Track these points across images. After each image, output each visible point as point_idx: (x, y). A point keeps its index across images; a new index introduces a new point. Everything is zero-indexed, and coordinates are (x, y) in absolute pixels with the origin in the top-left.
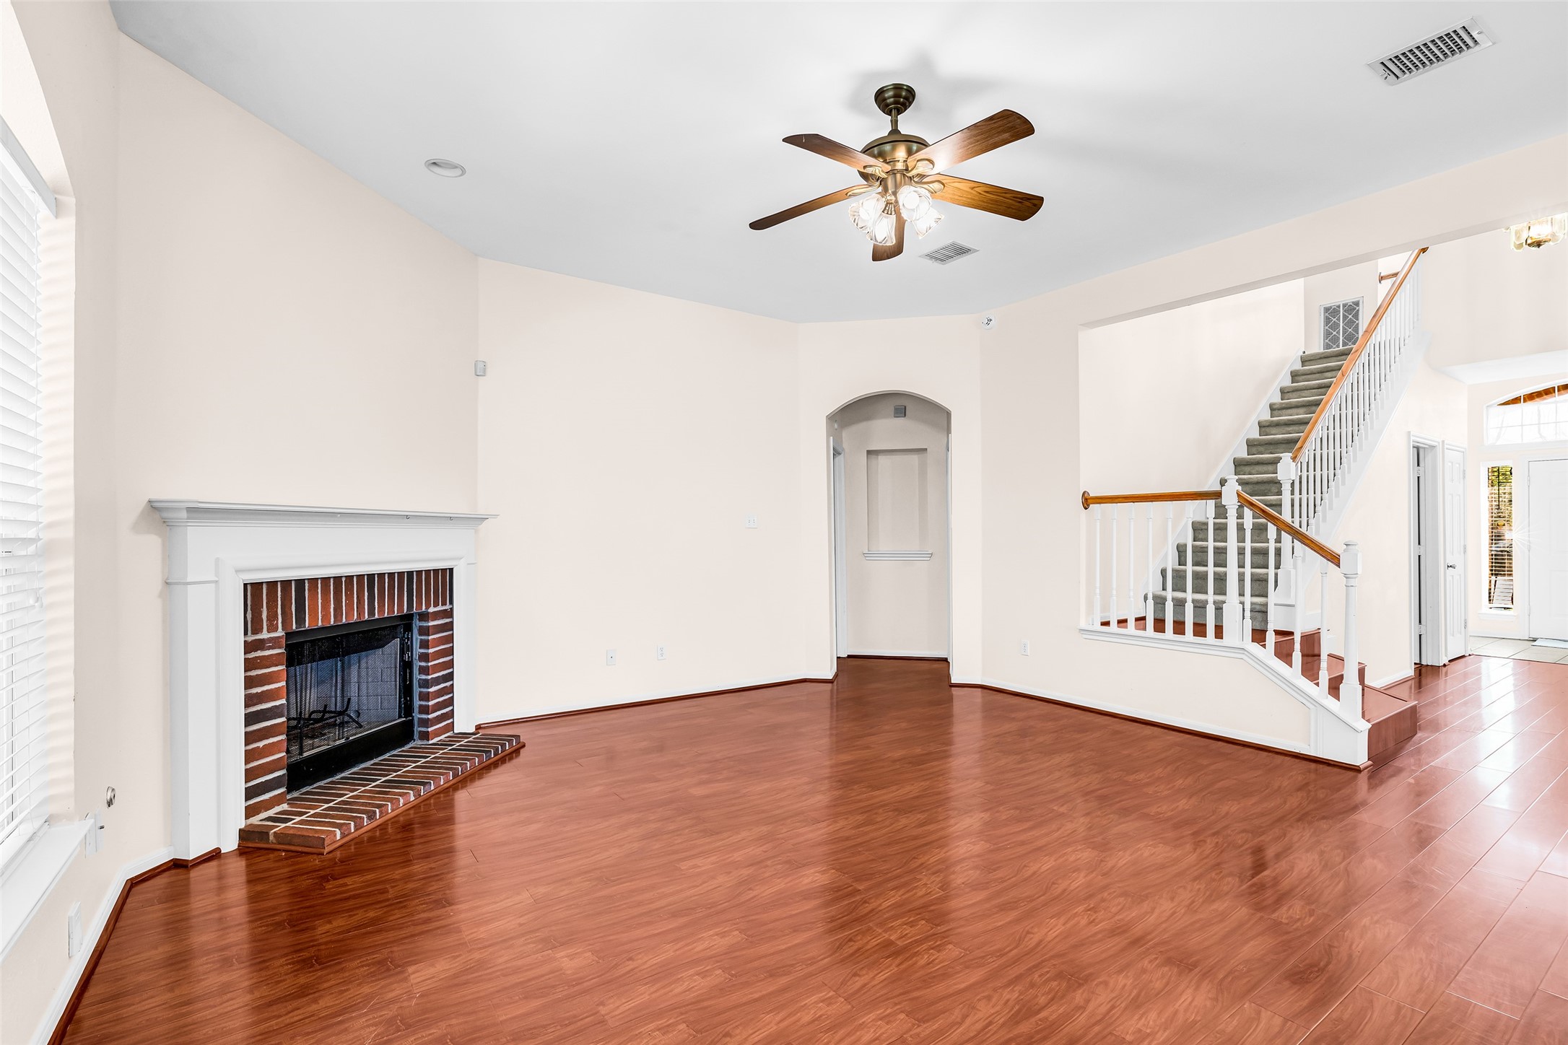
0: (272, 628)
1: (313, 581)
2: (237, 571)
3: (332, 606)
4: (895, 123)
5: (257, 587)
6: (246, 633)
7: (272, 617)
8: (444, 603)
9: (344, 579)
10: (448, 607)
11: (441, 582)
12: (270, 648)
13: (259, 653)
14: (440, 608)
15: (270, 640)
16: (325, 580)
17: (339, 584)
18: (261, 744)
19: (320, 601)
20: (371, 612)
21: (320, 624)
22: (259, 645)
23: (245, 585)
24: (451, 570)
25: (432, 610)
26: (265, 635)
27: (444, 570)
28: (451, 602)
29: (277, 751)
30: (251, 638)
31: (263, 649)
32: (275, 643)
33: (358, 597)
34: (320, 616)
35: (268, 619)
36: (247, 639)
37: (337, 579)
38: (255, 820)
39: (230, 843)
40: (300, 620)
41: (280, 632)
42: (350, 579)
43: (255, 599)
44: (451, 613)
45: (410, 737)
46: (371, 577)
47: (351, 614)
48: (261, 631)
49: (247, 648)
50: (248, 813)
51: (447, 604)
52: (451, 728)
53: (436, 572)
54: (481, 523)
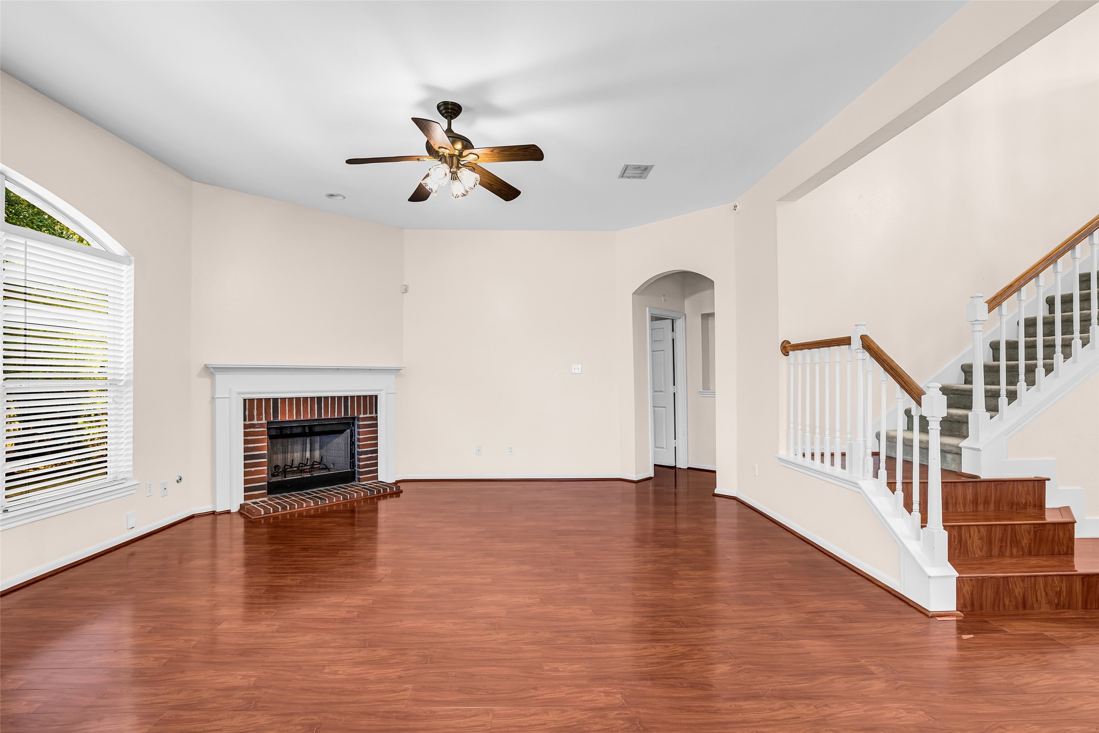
0: (259, 419)
1: (283, 400)
2: (239, 393)
3: (295, 411)
5: (252, 401)
6: (245, 420)
7: (260, 414)
8: (370, 413)
9: (302, 399)
10: (374, 415)
11: (370, 402)
12: (258, 428)
13: (252, 430)
14: (368, 415)
15: (258, 424)
16: (291, 399)
17: (299, 401)
18: (253, 469)
19: (287, 408)
20: (319, 414)
21: (287, 419)
22: (253, 426)
23: (245, 400)
24: (376, 396)
25: (362, 416)
26: (255, 422)
27: (371, 397)
28: (376, 413)
29: (263, 472)
30: (247, 422)
31: (254, 428)
32: (261, 426)
33: (311, 408)
34: (287, 416)
35: (257, 415)
36: (245, 423)
37: (298, 399)
38: (248, 502)
39: (235, 509)
40: (276, 417)
41: (264, 421)
42: (306, 399)
43: (250, 406)
44: (376, 419)
45: (353, 479)
46: (319, 399)
47: (307, 415)
48: (253, 420)
49: (246, 427)
50: (246, 498)
51: (373, 414)
52: (376, 478)
53: (365, 397)
54: (398, 371)
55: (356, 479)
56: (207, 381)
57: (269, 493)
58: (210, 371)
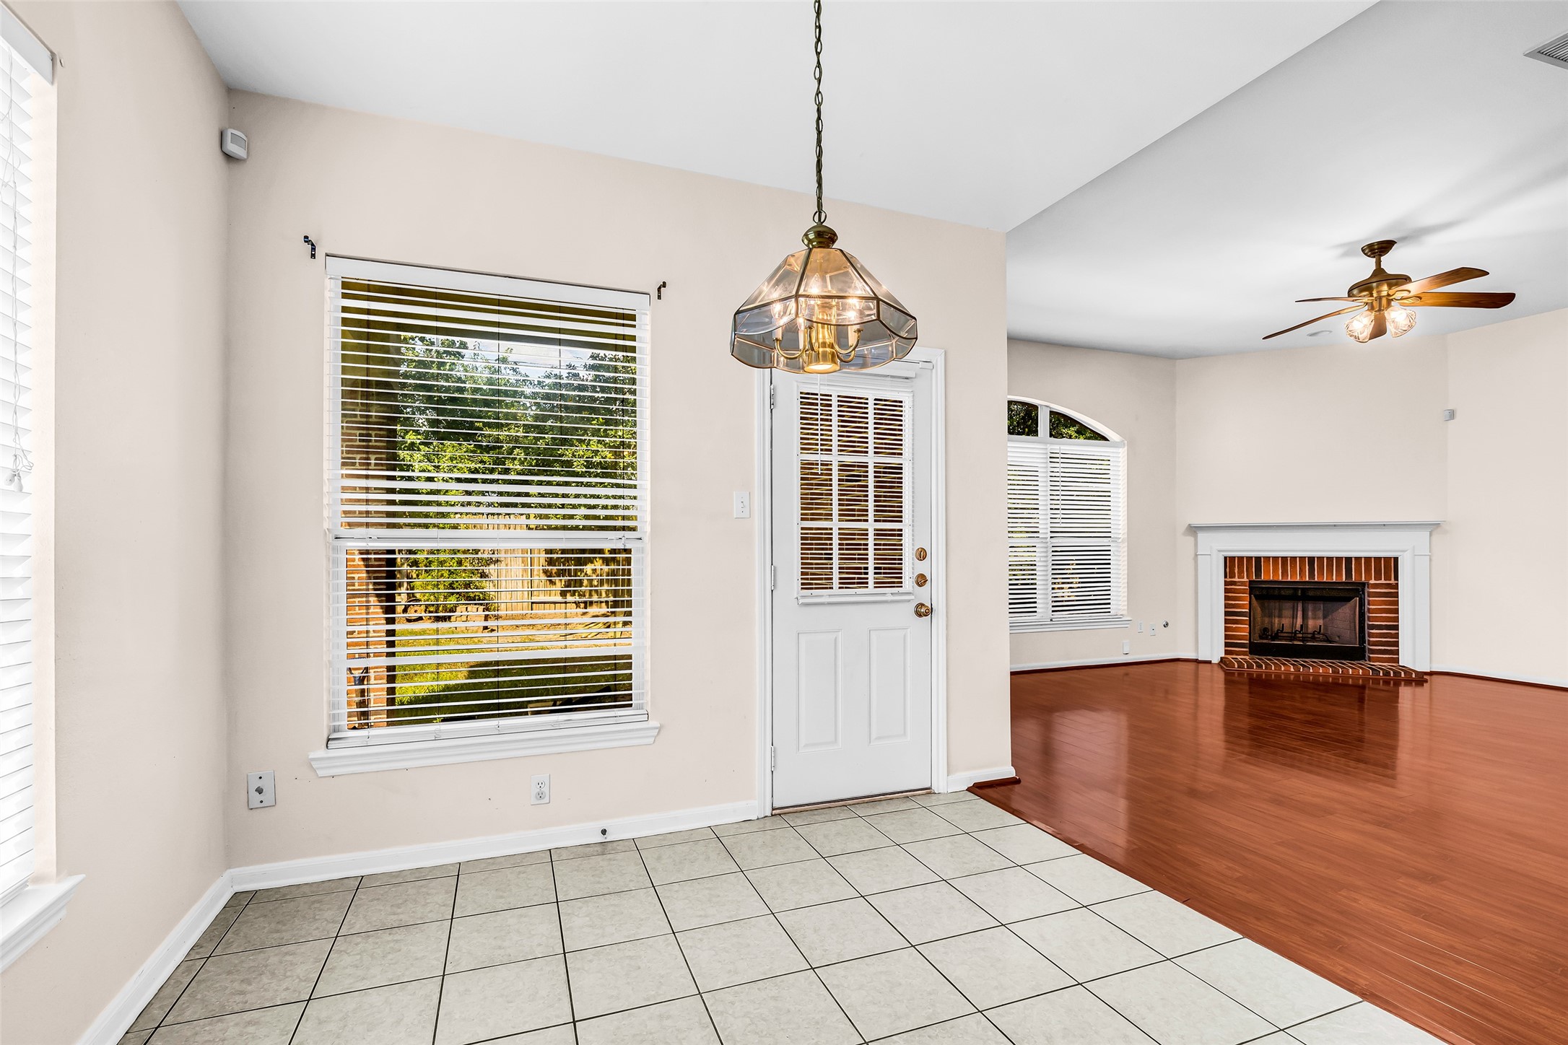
0: (1241, 577)
1: (1267, 558)
2: (1219, 551)
3: (1280, 571)
4: (1378, 263)
5: (1232, 558)
6: (1226, 577)
7: (1241, 572)
8: (1388, 578)
9: (1289, 559)
10: (1393, 581)
11: (1389, 566)
12: (1239, 586)
13: (1233, 587)
14: (1383, 581)
15: (1240, 582)
16: (1276, 558)
17: (1286, 560)
18: (1234, 626)
19: (1271, 568)
20: (1312, 576)
21: (1271, 578)
22: (1234, 583)
23: (1225, 558)
24: (1396, 559)
25: (1373, 581)
26: (1236, 579)
27: (1387, 559)
28: (1396, 578)
29: (1243, 630)
30: (1228, 580)
31: (1235, 585)
32: (1243, 584)
33: (1300, 568)
34: (1269, 575)
35: (1238, 573)
36: (1226, 580)
37: (1284, 558)
38: (1229, 657)
39: (1216, 660)
40: (1258, 575)
41: (1245, 579)
42: (1294, 559)
43: (1231, 564)
44: (1396, 586)
45: (1363, 658)
46: (1311, 559)
47: (1295, 576)
48: (1234, 577)
49: (1226, 583)
50: (1227, 652)
51: (1390, 580)
52: (1397, 660)
53: (1378, 559)
54: (1433, 527)
55: (1367, 658)
56: (1191, 539)
57: (1251, 652)
58: (1194, 530)
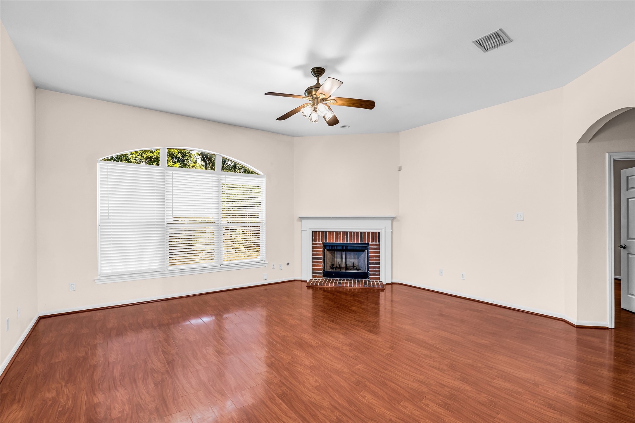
0: (319, 241)
1: (329, 232)
2: (310, 229)
3: (335, 238)
5: (316, 232)
6: (313, 241)
7: (319, 239)
8: (376, 241)
9: (338, 232)
10: (378, 243)
11: (376, 236)
12: (318, 245)
13: (316, 246)
14: (374, 243)
15: (318, 243)
16: (333, 232)
17: (337, 234)
18: (316, 264)
19: (331, 237)
20: (347, 240)
21: (331, 242)
22: (316, 244)
23: (313, 232)
24: (379, 233)
25: (370, 243)
26: (317, 242)
27: (376, 233)
29: (321, 266)
32: (320, 244)
33: (342, 237)
34: (331, 240)
35: (318, 239)
37: (336, 232)
39: (308, 280)
40: (326, 240)
41: (321, 242)
42: (340, 232)
43: (315, 234)
44: (379, 245)
45: (367, 277)
46: (347, 233)
47: (341, 241)
49: (313, 244)
50: (313, 277)
52: (379, 278)
53: (372, 233)
54: (393, 218)
55: (369, 278)
56: (300, 223)
57: (324, 276)
58: (301, 219)
